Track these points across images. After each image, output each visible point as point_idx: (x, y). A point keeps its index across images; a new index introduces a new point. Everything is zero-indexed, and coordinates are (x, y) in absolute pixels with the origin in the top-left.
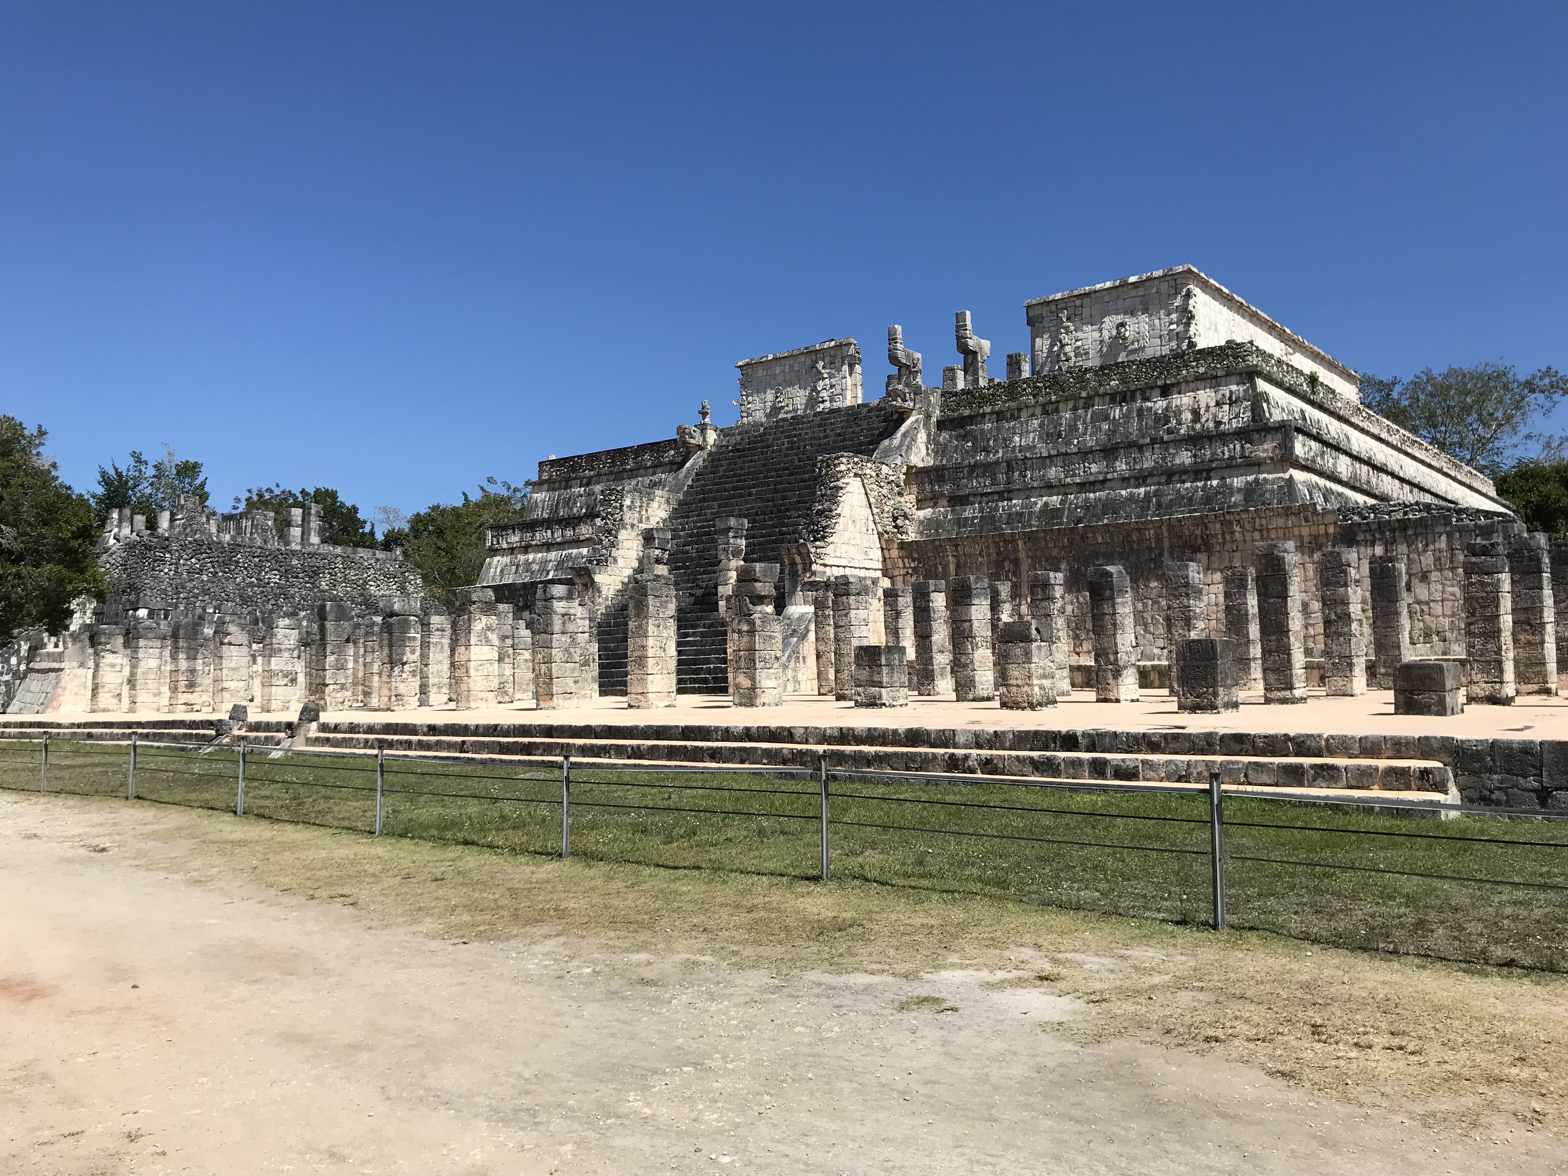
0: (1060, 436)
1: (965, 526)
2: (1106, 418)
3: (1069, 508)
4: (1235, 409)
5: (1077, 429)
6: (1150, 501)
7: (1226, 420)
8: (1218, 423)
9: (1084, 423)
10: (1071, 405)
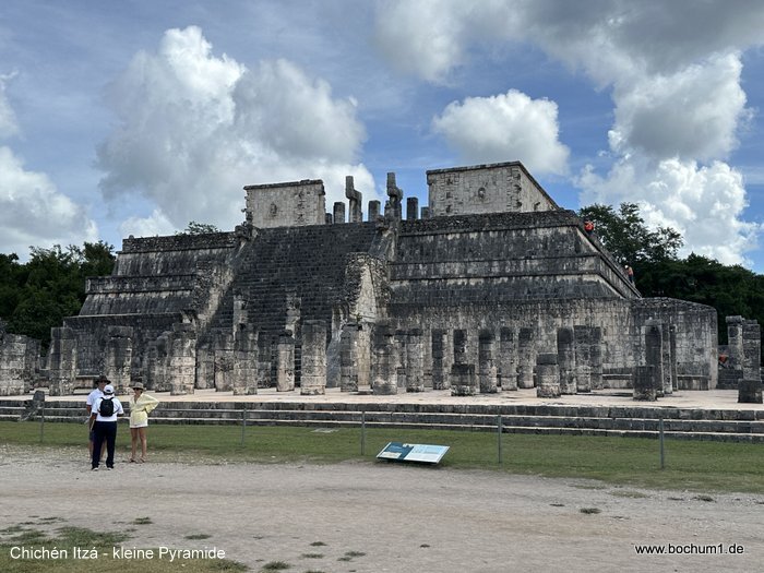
7: (561, 249)
8: (557, 251)
10: (476, 234)
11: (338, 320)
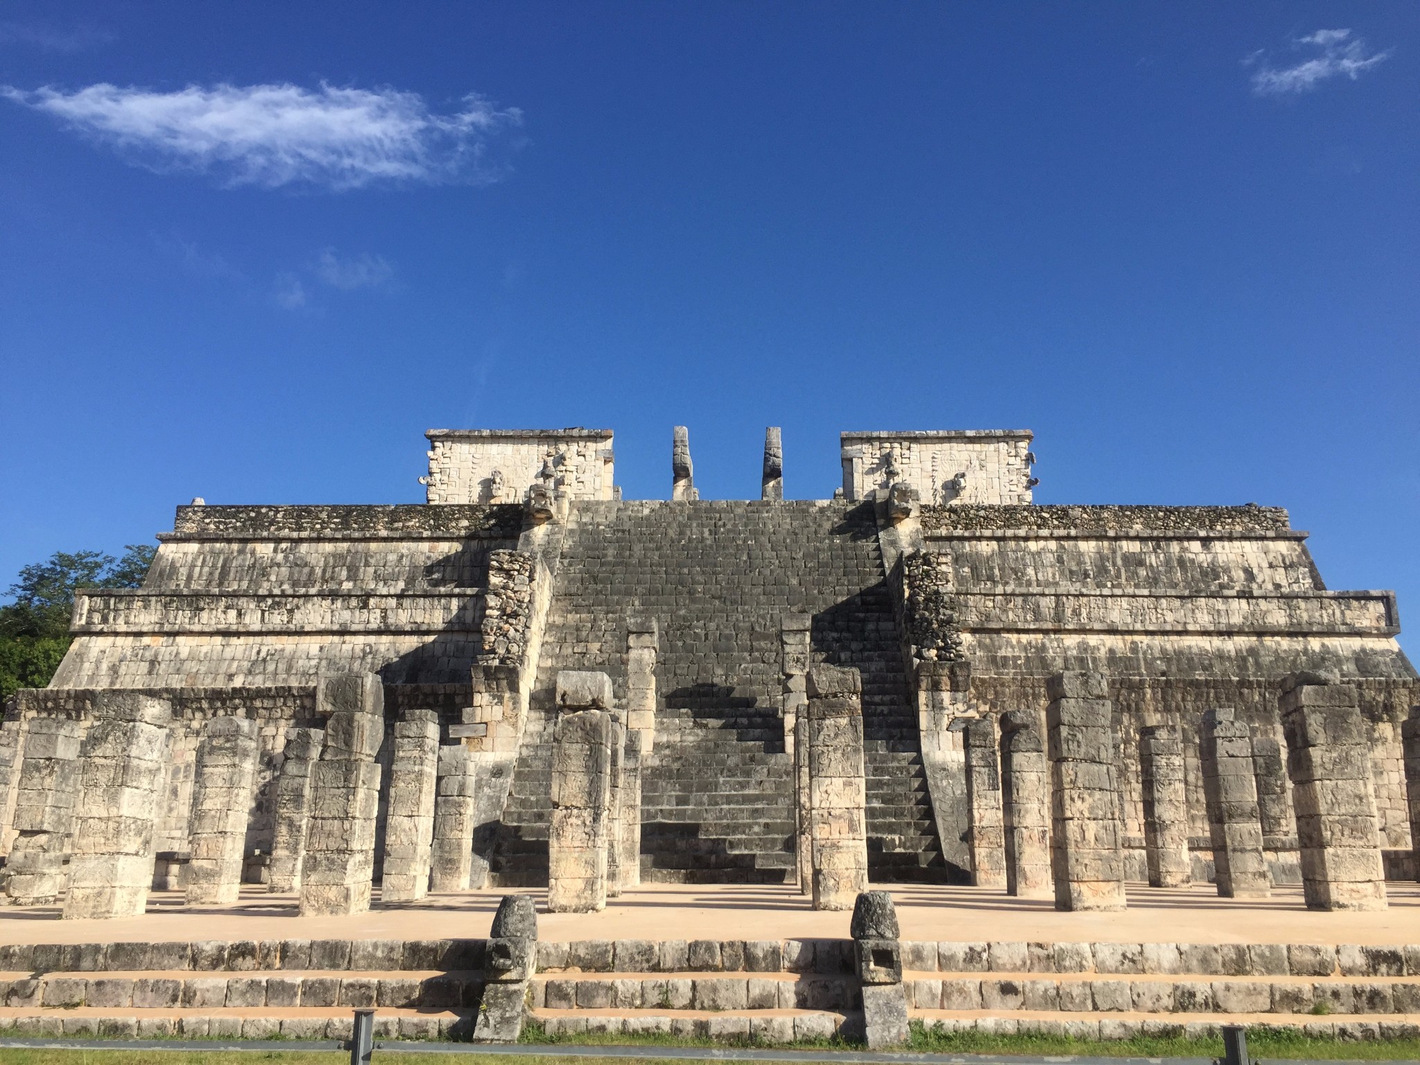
0: (1086, 575)
1: (1004, 666)
2: (1141, 563)
3: (1145, 659)
4: (1292, 574)
5: (1107, 571)
6: (1244, 659)
7: (1284, 583)
8: (1278, 586)
9: (1114, 564)
10: (1093, 544)
11: (937, 706)
